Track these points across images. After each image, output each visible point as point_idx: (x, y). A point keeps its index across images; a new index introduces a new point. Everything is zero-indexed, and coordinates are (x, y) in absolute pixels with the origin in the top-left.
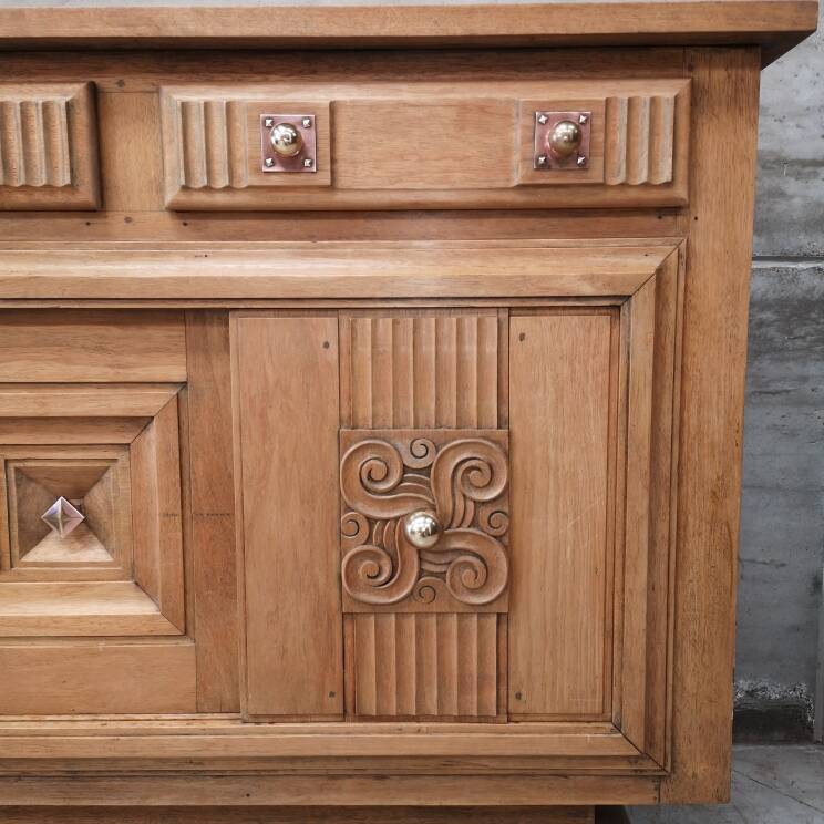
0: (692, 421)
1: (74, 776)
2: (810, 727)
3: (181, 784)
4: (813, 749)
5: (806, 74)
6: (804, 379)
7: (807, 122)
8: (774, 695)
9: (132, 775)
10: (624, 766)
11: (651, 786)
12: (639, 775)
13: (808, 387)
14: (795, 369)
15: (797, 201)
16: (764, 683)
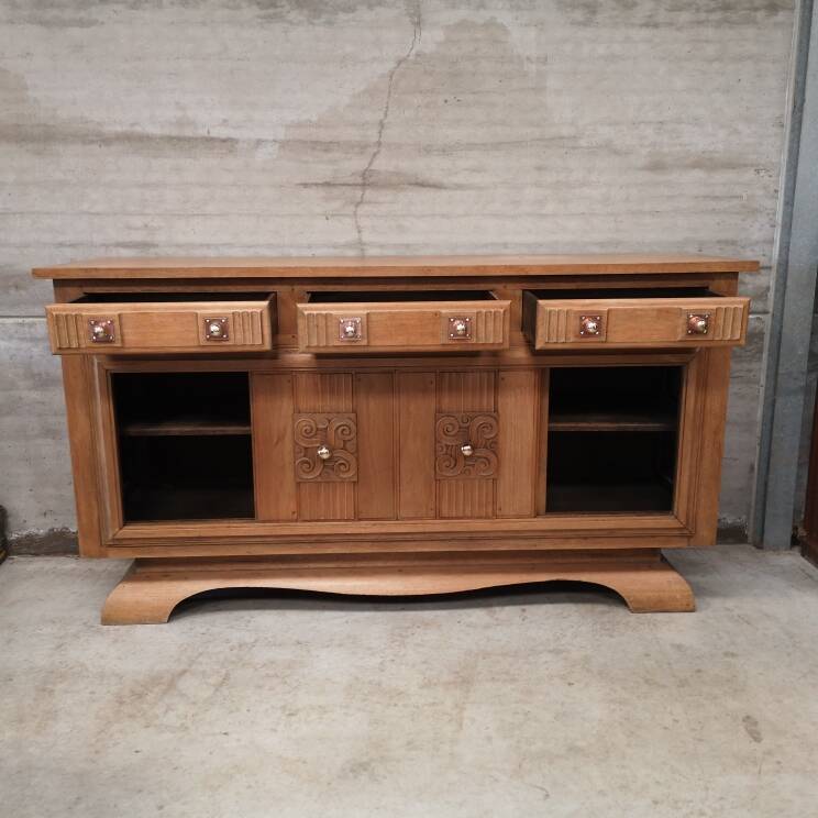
0: (708, 406)
1: (471, 539)
2: (747, 536)
3: (511, 542)
4: (747, 546)
5: (757, 225)
6: (749, 371)
7: (756, 248)
8: (729, 522)
9: (494, 539)
10: (677, 532)
11: (686, 540)
12: (682, 536)
13: (752, 374)
14: (746, 366)
15: (750, 286)
16: (724, 515)
